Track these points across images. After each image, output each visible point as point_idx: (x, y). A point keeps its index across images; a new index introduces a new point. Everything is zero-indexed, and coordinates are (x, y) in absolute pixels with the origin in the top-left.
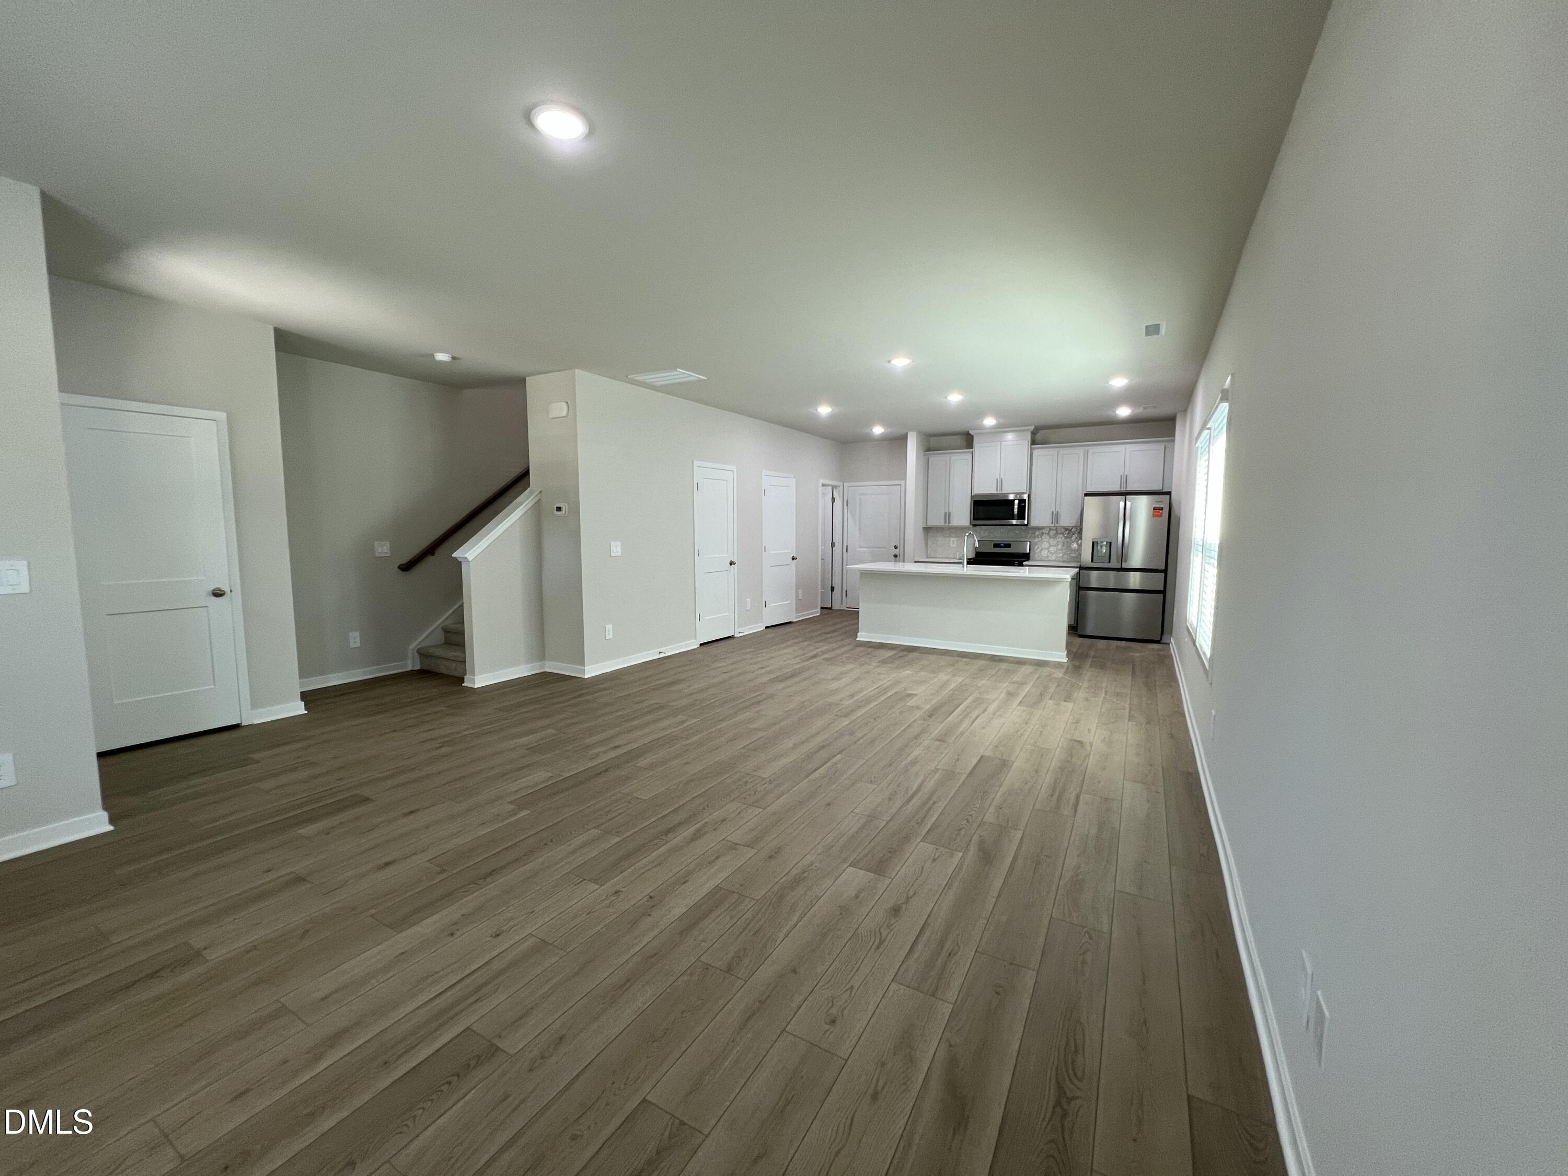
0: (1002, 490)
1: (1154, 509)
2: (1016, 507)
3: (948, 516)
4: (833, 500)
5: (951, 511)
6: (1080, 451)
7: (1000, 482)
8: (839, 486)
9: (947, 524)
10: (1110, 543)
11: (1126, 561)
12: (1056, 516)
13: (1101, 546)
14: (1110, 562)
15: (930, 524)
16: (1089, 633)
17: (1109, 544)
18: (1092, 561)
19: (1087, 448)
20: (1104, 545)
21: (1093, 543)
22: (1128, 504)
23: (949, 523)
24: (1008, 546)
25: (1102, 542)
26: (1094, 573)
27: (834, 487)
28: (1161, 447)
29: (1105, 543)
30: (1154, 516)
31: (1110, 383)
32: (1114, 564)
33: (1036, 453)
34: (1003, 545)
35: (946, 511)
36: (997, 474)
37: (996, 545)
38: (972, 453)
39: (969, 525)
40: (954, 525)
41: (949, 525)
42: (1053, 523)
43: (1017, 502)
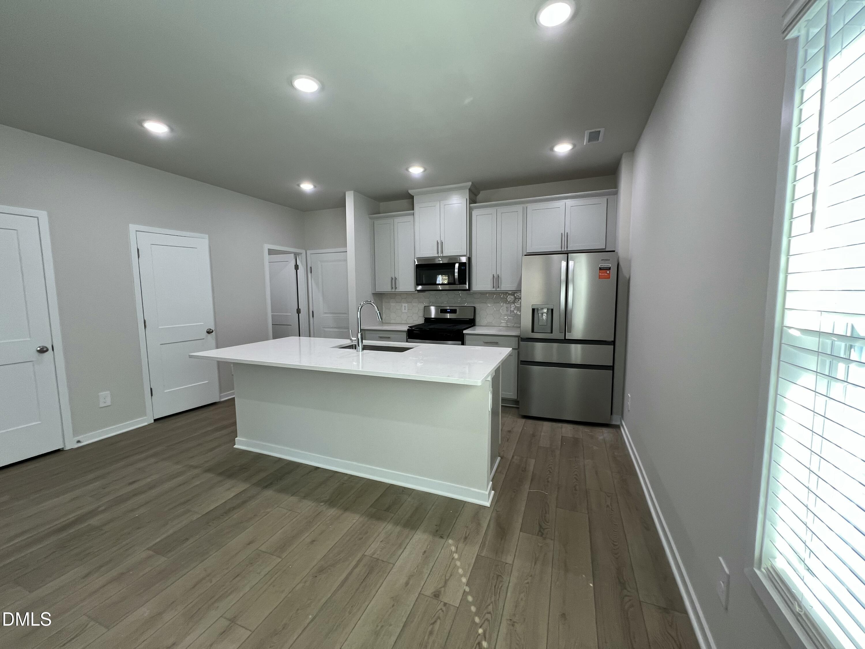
0: (442, 252)
1: (600, 269)
2: (456, 270)
3: (394, 281)
4: (297, 267)
5: (397, 276)
6: (519, 208)
7: (440, 245)
8: (301, 253)
9: (394, 290)
10: (552, 310)
11: (570, 331)
12: (496, 279)
13: (542, 314)
14: (552, 332)
15: (379, 289)
16: (534, 413)
17: (550, 311)
18: (533, 331)
19: (525, 205)
20: (545, 313)
21: (533, 310)
22: (571, 263)
23: (396, 288)
24: (454, 311)
25: (542, 309)
26: (539, 345)
27: (296, 255)
28: (603, 200)
29: (545, 311)
30: (600, 277)
32: (557, 335)
33: (475, 213)
34: (449, 310)
35: (392, 276)
36: (438, 236)
37: (443, 311)
38: (414, 215)
39: (414, 290)
40: (400, 290)
41: (396, 290)
42: (494, 287)
43: (457, 266)
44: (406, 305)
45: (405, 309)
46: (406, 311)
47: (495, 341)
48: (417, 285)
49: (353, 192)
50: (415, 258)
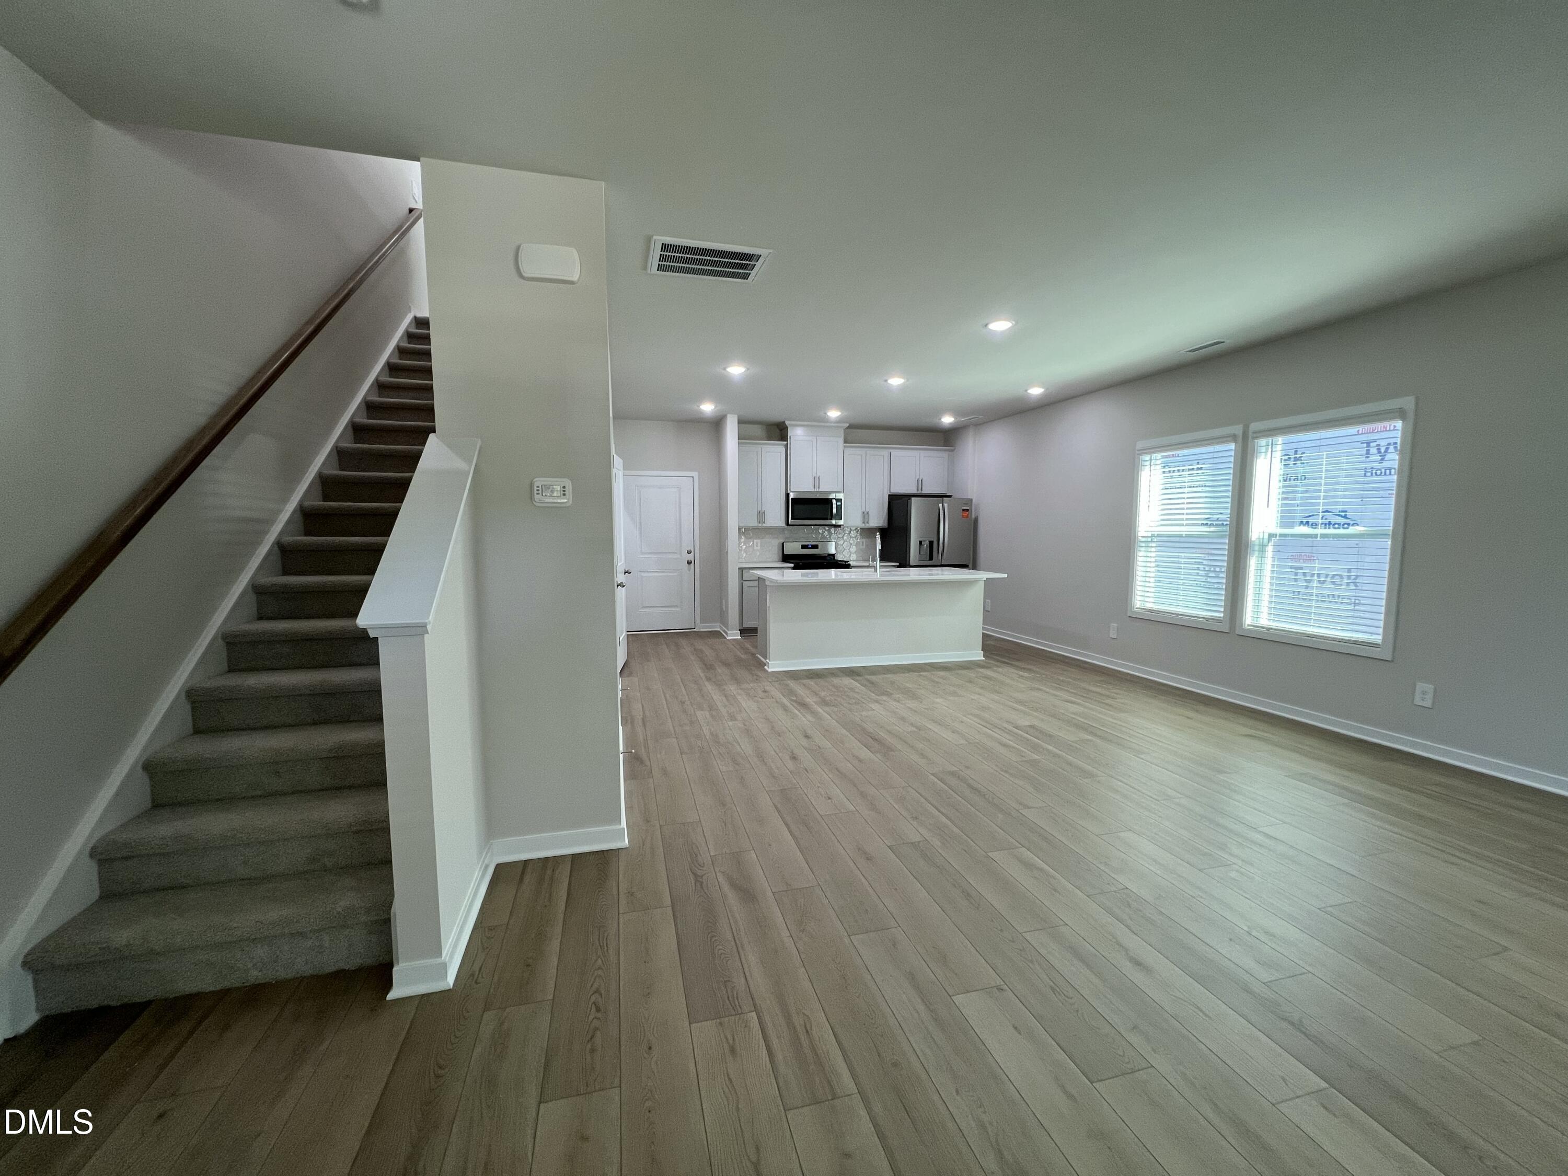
0: (819, 488)
1: (963, 510)
2: (834, 506)
3: (761, 515)
5: (765, 511)
6: (885, 453)
7: (816, 480)
9: (759, 525)
10: (932, 542)
14: (931, 559)
15: (743, 524)
18: (919, 560)
19: (890, 451)
21: (920, 542)
22: (945, 505)
23: (761, 523)
24: (816, 547)
28: (946, 455)
29: (927, 542)
30: (963, 517)
31: (1029, 391)
32: (935, 561)
33: (846, 451)
34: (811, 546)
35: (760, 509)
36: (814, 470)
37: (804, 547)
38: (786, 446)
39: (784, 525)
40: (768, 525)
41: (764, 525)
42: (864, 523)
43: (834, 501)
44: (759, 541)
45: (757, 546)
46: (759, 548)
48: (792, 519)
49: (736, 416)
50: (789, 492)
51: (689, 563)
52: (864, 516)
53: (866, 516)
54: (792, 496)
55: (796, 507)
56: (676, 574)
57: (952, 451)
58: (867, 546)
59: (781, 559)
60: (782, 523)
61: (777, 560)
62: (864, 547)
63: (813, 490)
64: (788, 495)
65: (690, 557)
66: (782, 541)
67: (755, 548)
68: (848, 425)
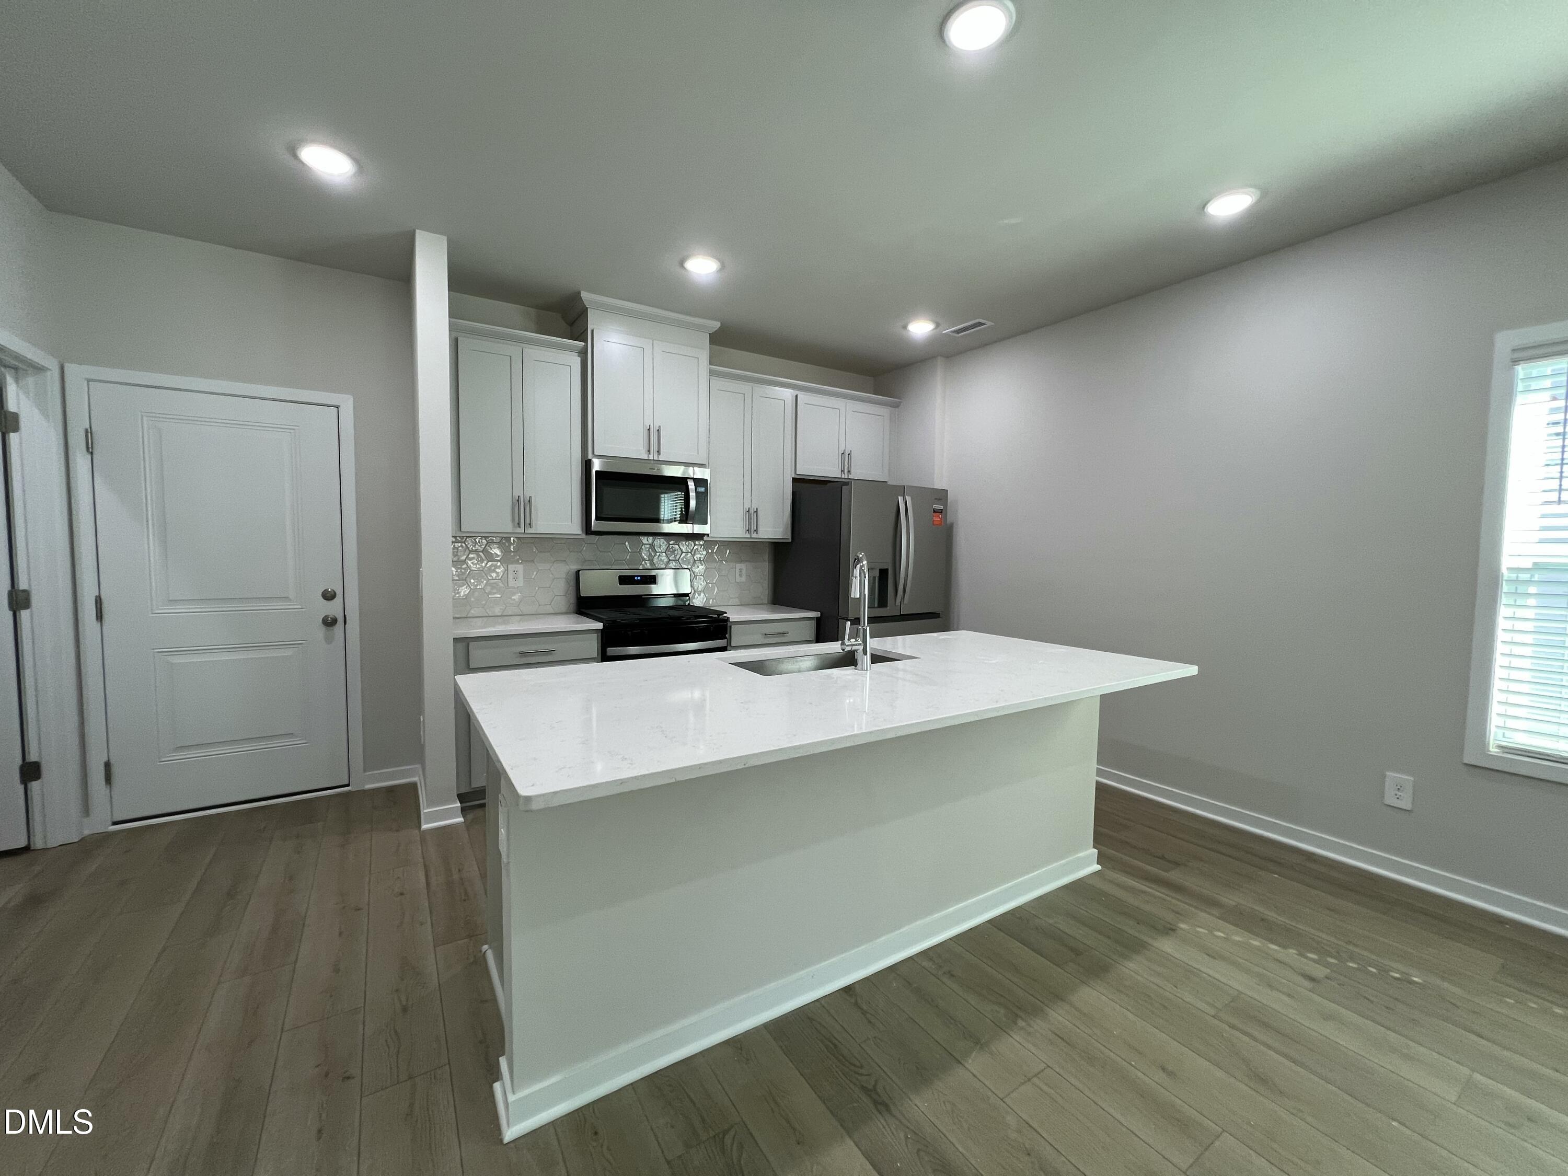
0: (658, 452)
1: (935, 511)
2: (693, 494)
3: (523, 506)
5: (530, 495)
9: (523, 529)
14: (884, 606)
15: (469, 526)
19: (795, 392)
22: (907, 500)
23: (530, 525)
24: (648, 581)
28: (886, 412)
30: (934, 523)
32: (892, 609)
33: (714, 384)
34: (639, 578)
35: (518, 492)
36: (649, 412)
37: (624, 580)
38: (583, 354)
39: (579, 532)
40: (541, 530)
41: (529, 531)
42: (749, 531)
43: (691, 485)
44: (520, 568)
45: (515, 579)
46: (520, 583)
47: (781, 631)
48: (597, 519)
49: (445, 238)
50: (590, 457)
51: (330, 623)
52: (750, 519)
53: (752, 516)
54: (597, 465)
55: (607, 491)
56: (289, 652)
57: (897, 406)
58: (748, 576)
59: (573, 607)
60: (574, 527)
61: (564, 610)
62: (743, 579)
63: (644, 456)
64: (587, 465)
65: (334, 609)
66: (575, 567)
67: (512, 583)
68: (716, 325)
